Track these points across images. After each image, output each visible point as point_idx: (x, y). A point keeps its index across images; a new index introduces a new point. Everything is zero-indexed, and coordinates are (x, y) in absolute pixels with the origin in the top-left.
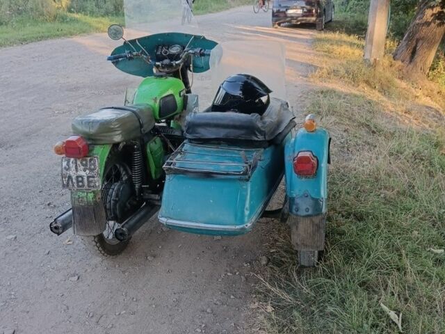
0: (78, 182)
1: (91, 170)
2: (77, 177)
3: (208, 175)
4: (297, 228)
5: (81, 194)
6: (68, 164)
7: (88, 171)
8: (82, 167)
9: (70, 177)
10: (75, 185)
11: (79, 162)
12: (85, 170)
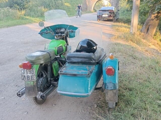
0: (27, 78)
1: (32, 74)
2: (27, 76)
4: (108, 94)
5: (28, 82)
6: (24, 72)
7: (31, 74)
8: (29, 73)
9: (25, 76)
11: (28, 71)
12: (30, 74)
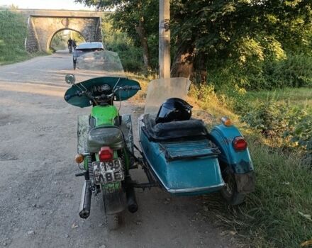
0: (107, 177)
1: (116, 168)
2: (107, 174)
3: (194, 158)
4: (240, 181)
5: (111, 186)
6: (99, 167)
7: (114, 169)
8: (110, 167)
9: (101, 176)
10: (106, 180)
11: (107, 164)
12: (112, 169)
